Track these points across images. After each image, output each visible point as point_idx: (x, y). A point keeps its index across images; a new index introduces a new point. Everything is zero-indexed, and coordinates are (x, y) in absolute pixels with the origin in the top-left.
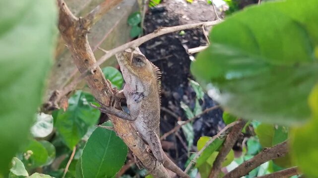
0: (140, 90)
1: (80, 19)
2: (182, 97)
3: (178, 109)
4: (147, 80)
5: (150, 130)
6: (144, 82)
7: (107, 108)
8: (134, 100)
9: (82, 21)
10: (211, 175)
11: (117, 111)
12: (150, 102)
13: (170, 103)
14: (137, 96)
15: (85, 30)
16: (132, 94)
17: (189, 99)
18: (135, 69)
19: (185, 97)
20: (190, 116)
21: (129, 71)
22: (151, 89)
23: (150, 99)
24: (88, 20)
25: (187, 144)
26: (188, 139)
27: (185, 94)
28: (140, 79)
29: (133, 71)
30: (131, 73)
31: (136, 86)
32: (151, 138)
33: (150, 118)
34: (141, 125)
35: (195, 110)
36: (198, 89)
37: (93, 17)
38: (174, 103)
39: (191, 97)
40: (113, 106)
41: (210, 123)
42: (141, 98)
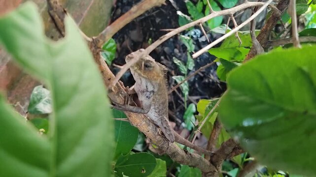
0: (150, 88)
1: (93, 39)
2: (173, 50)
3: (170, 63)
4: (155, 80)
5: (161, 117)
6: (153, 82)
7: (122, 106)
8: (145, 97)
9: (96, 42)
10: (213, 134)
11: (131, 107)
12: (159, 95)
13: (162, 57)
14: (148, 93)
15: (99, 49)
16: (144, 92)
17: (180, 52)
18: (144, 73)
19: (176, 51)
20: (184, 70)
21: (139, 75)
22: (160, 85)
23: (159, 93)
24: (101, 40)
25: (183, 95)
26: (184, 92)
27: (176, 47)
28: (149, 80)
29: (143, 75)
30: (142, 76)
31: (147, 86)
32: (162, 123)
33: (160, 108)
34: (153, 115)
35: (187, 63)
36: (189, 43)
37: (105, 37)
38: (166, 58)
39: (182, 50)
40: (127, 103)
41: (203, 73)
42: (152, 94)
